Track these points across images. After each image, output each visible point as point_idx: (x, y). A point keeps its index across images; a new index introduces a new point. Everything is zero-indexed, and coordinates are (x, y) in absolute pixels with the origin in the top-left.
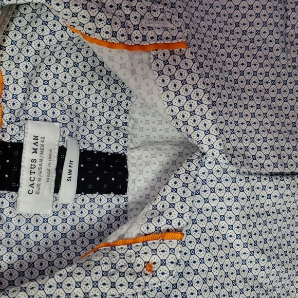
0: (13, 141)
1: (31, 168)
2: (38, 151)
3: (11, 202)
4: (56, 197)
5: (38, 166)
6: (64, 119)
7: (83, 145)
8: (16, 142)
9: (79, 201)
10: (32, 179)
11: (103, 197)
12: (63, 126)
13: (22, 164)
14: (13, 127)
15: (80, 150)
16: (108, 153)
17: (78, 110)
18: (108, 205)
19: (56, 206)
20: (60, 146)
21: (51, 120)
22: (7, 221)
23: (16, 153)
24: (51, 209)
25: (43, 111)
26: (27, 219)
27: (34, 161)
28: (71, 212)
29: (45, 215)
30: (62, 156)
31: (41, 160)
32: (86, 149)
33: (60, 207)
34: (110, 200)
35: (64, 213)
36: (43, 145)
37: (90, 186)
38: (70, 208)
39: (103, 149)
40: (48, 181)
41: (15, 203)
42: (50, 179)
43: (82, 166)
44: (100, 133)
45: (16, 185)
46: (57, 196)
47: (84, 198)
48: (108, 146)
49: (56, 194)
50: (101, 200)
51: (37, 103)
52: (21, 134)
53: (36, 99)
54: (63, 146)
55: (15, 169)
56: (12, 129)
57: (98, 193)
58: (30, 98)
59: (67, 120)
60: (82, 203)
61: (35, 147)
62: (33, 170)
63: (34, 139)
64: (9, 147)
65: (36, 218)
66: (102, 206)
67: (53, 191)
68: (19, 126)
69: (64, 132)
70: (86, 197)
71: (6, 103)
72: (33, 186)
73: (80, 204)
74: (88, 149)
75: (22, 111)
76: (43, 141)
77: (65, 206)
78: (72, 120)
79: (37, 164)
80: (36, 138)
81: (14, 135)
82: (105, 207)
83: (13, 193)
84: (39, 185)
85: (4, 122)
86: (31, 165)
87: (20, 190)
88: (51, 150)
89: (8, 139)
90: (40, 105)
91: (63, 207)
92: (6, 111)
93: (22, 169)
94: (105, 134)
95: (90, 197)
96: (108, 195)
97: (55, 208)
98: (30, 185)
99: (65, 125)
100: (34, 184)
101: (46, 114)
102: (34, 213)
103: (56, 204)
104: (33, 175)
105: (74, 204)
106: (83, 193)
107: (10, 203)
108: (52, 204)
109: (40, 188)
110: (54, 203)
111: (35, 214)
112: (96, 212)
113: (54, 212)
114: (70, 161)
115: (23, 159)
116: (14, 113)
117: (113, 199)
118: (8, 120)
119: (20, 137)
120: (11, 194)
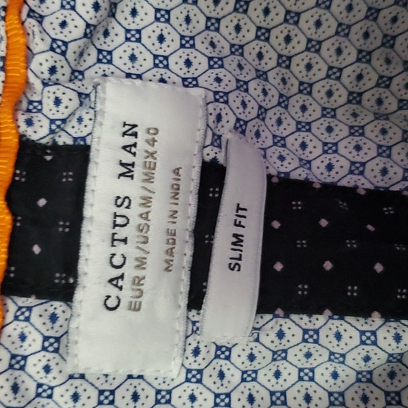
0: (60, 141)
1: (115, 225)
2: (138, 171)
3: (47, 334)
4: (194, 323)
5: (135, 220)
6: (218, 80)
7: (279, 163)
8: (70, 142)
9: (268, 338)
10: (117, 261)
11: (346, 326)
12: (217, 100)
13: (87, 212)
14: (59, 94)
15: (269, 177)
16: (356, 187)
17: (263, 62)
18: (364, 354)
19: (196, 352)
20: (208, 159)
21: (179, 81)
22: (38, 395)
23: (67, 177)
24: (178, 361)
25: (156, 57)
26: (101, 392)
27: (122, 201)
28: (244, 372)
29: (160, 380)
30: (214, 192)
31: (146, 201)
32: (287, 174)
33: (207, 353)
34: (369, 339)
35: (222, 375)
36: (152, 155)
37: (303, 290)
38: (239, 358)
39: (341, 175)
40: (167, 270)
41: (64, 340)
42: (175, 263)
43: (276, 224)
44: (330, 129)
45: (66, 278)
46: (196, 319)
47: (285, 328)
48: (358, 168)
49: (194, 312)
50: (338, 336)
51: (139, 31)
52: (86, 118)
53: (137, 19)
54: (215, 160)
55: (62, 227)
56: (57, 102)
57: (328, 312)
58: (119, 16)
59: (228, 83)
60: (277, 345)
61: (128, 158)
62: (121, 233)
63: (124, 134)
64: (49, 158)
65: (132, 390)
66: (343, 356)
67: (183, 301)
68: (80, 94)
69: (219, 118)
70: (290, 324)
71: (40, 23)
72: (120, 283)
73: (272, 347)
74: (294, 176)
75: (94, 53)
76: (154, 141)
77: (223, 352)
78: (242, 86)
79: (134, 213)
80: (130, 130)
81: (64, 121)
82: (355, 360)
83: (58, 306)
84: (138, 281)
85: (32, 79)
86: (115, 216)
87: (79, 295)
88: (176, 171)
89: (45, 131)
90: (149, 37)
91: (217, 356)
92: (39, 44)
93: (86, 226)
94: (346, 132)
95: (302, 324)
96: (362, 320)
97: (191, 359)
98: (111, 281)
99: (221, 97)
100: (122, 277)
101: (167, 67)
102: (123, 373)
103: (194, 345)
104: (120, 249)
105: (253, 345)
106: (279, 312)
107: (46, 339)
108: (181, 344)
109: (141, 292)
110: (190, 340)
111: (130, 377)
112: (323, 375)
113: (189, 371)
114: (239, 208)
115: (89, 197)
116: (63, 53)
117: (381, 334)
118: (46, 75)
119: (82, 127)
120: (51, 310)
